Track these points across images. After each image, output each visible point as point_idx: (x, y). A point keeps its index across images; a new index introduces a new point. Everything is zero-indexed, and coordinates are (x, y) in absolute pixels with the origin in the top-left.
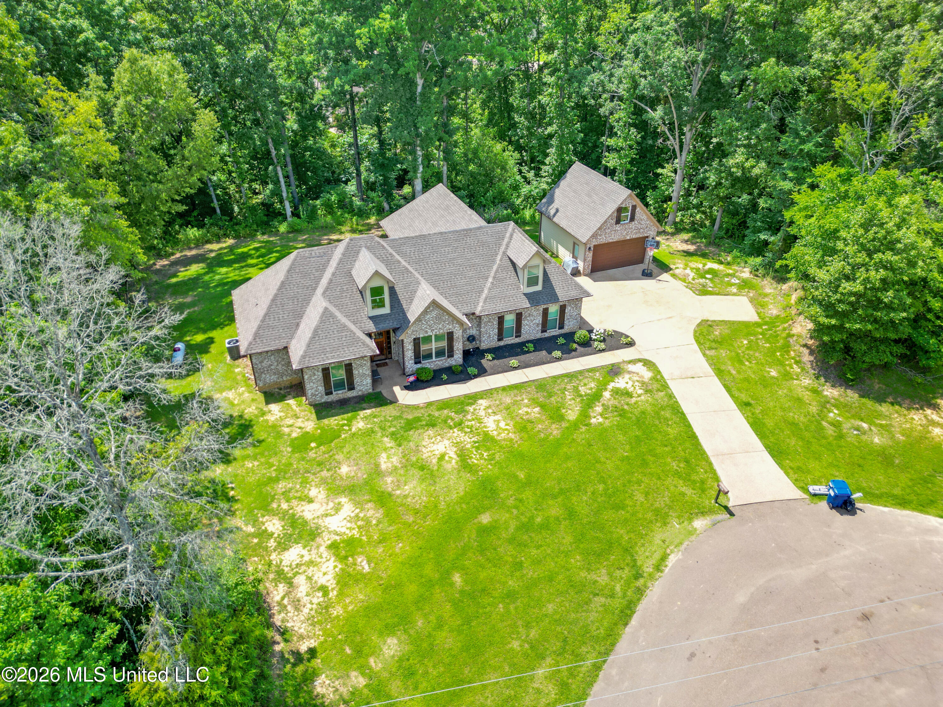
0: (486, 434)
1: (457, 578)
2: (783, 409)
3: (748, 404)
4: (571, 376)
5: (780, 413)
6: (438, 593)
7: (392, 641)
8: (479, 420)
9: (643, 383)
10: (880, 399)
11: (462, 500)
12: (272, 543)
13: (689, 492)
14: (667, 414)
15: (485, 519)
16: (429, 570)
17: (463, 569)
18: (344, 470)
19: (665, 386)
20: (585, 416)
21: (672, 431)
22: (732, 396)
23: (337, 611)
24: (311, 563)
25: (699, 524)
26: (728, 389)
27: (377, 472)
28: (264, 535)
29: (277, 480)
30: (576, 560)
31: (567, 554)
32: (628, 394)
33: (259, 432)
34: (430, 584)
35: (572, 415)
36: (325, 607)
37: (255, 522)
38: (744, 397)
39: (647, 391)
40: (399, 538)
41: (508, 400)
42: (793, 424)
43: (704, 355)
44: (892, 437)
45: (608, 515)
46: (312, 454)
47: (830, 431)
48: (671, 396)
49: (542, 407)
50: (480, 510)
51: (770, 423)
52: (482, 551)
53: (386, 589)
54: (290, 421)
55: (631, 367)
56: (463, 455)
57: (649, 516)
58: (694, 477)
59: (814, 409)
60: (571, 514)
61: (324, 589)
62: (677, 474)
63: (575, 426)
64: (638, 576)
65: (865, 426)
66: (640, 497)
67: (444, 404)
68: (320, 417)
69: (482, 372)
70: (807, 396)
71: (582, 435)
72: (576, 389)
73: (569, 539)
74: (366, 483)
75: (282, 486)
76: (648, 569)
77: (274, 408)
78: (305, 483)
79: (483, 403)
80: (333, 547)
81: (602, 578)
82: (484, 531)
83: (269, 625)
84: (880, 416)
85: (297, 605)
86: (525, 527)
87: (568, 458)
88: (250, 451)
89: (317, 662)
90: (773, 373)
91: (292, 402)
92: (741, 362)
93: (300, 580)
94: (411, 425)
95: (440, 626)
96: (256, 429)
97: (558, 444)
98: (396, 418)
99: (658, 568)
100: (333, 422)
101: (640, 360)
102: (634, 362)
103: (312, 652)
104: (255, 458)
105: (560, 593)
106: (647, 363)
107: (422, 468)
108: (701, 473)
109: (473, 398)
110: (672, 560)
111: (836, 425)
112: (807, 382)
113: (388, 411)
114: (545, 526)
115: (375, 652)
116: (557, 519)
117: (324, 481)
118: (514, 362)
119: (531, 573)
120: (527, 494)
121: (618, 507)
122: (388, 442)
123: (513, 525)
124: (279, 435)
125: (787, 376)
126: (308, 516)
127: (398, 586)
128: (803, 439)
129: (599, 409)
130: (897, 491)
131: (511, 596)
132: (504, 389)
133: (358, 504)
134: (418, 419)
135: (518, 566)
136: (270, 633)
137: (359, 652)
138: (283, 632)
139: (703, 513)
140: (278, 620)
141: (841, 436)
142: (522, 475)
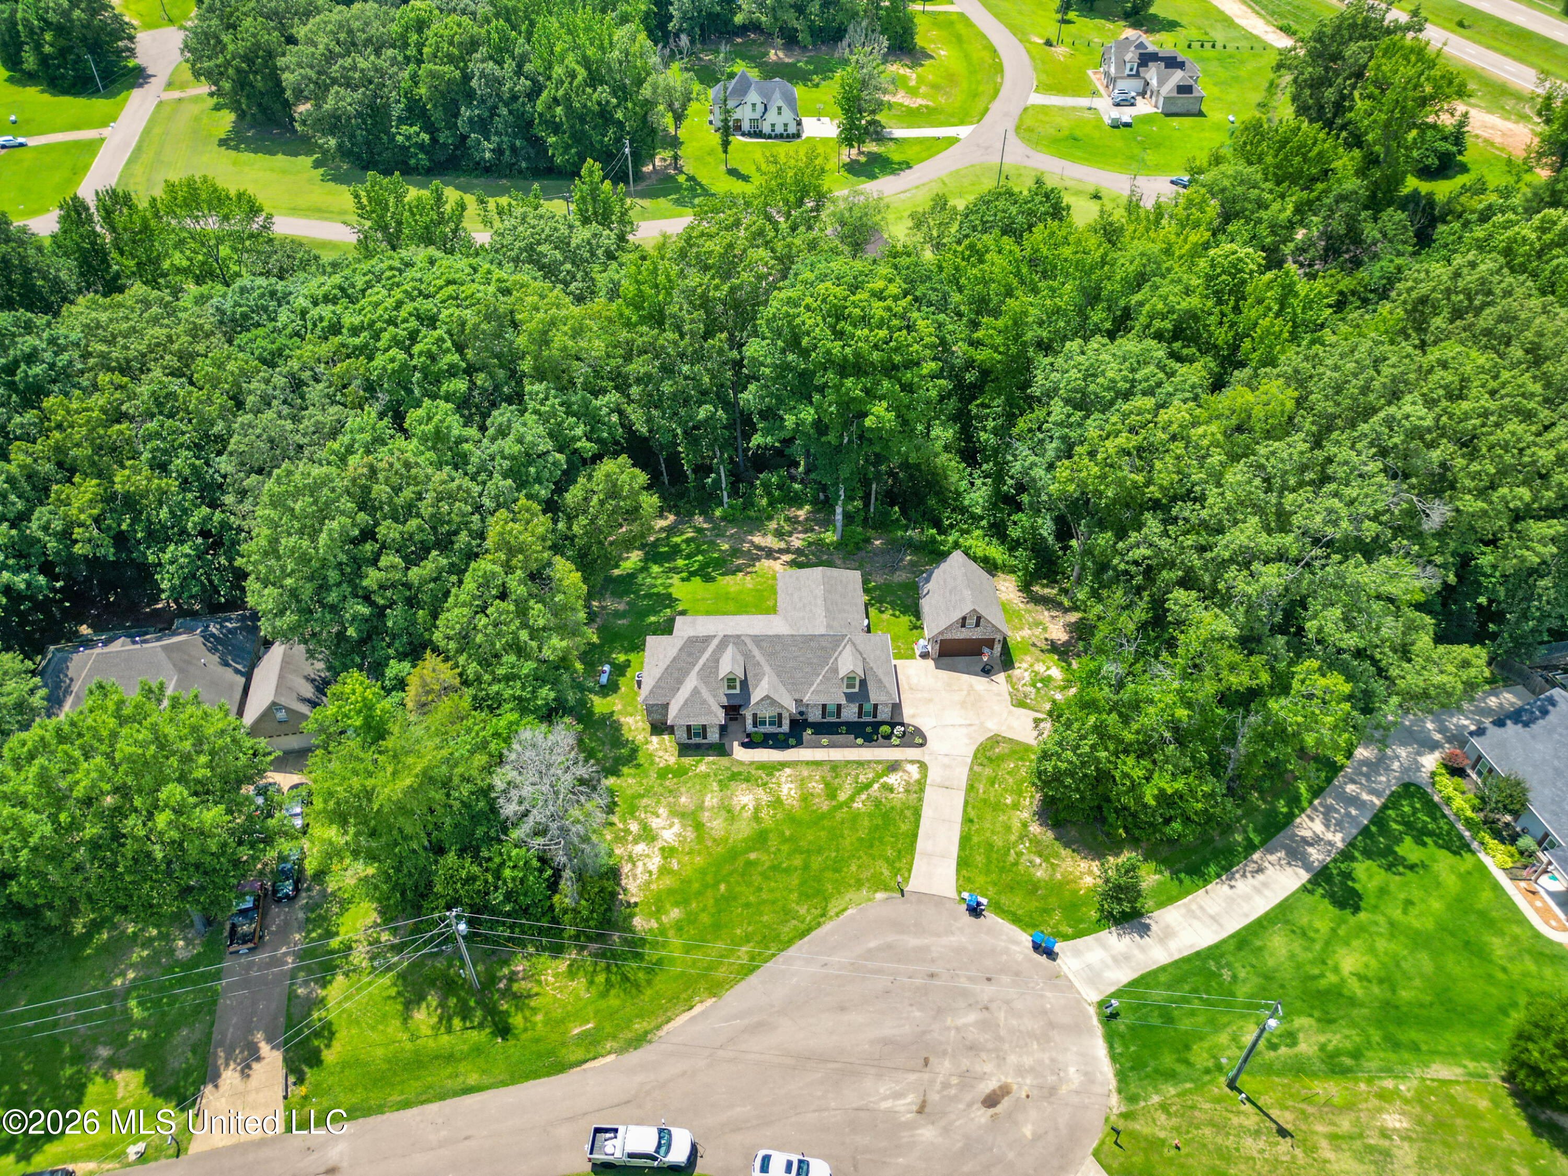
0: (779, 797)
1: (723, 887)
2: (993, 832)
3: (971, 821)
4: (860, 764)
5: (988, 834)
6: (709, 893)
7: (676, 910)
8: (779, 785)
9: (908, 783)
10: (1067, 845)
11: (744, 840)
12: (630, 838)
13: (886, 873)
14: (908, 813)
15: (753, 856)
16: (709, 879)
17: (728, 883)
18: (683, 799)
19: (922, 790)
20: (852, 799)
21: (904, 827)
22: (965, 811)
23: (653, 886)
24: (648, 856)
25: (880, 896)
26: (966, 803)
27: (701, 807)
28: (627, 831)
29: (642, 796)
30: (794, 896)
31: (791, 891)
32: (891, 789)
33: (641, 759)
34: (706, 886)
35: (842, 797)
36: (648, 883)
37: (625, 821)
38: (972, 814)
39: (907, 791)
40: (699, 854)
41: (806, 773)
42: (990, 846)
43: (971, 769)
44: (1052, 875)
45: (829, 874)
46: (667, 783)
47: (1012, 857)
48: (920, 800)
49: (827, 785)
50: (752, 849)
51: (975, 839)
52: (743, 875)
53: (682, 882)
54: (661, 753)
55: (909, 767)
56: (757, 809)
57: (852, 882)
58: (897, 865)
59: (1013, 838)
60: (806, 867)
61: (650, 873)
62: (887, 860)
63: (840, 806)
64: (823, 915)
65: (1038, 861)
66: (854, 868)
67: (762, 766)
68: (681, 754)
69: (799, 744)
70: (1016, 825)
71: (840, 815)
72: (857, 776)
73: (797, 882)
74: (693, 813)
75: (645, 801)
76: (831, 913)
77: (655, 739)
78: (658, 802)
79: (788, 771)
80: (662, 849)
81: (802, 911)
82: (749, 864)
83: (619, 885)
84: (1058, 856)
85: (635, 877)
86: (774, 868)
87: (823, 828)
88: (632, 771)
89: (637, 910)
90: (1009, 801)
91: (666, 737)
92: (993, 784)
93: (640, 864)
94: (734, 777)
95: (703, 910)
96: (640, 754)
97: (823, 816)
98: (728, 769)
99: (837, 915)
100: (687, 761)
101: (918, 762)
102: (913, 762)
103: (636, 904)
104: (634, 776)
105: (774, 912)
106: (923, 766)
107: (729, 812)
108: (902, 864)
109: (783, 765)
110: (849, 912)
111: (1019, 854)
112: (1025, 815)
113: (724, 761)
114: (787, 871)
115: (666, 913)
116: (796, 869)
117: (669, 805)
118: (825, 741)
119: (764, 896)
120: (785, 848)
121: (837, 871)
122: (715, 786)
123: (767, 864)
124: (652, 763)
125: (1016, 806)
126: (654, 826)
127: (689, 882)
128: (988, 858)
129: (864, 797)
130: (1020, 912)
131: (747, 905)
132: (808, 763)
133: (684, 826)
134: (740, 773)
135: (760, 889)
136: (618, 889)
137: (658, 911)
138: (625, 890)
139: (886, 888)
140: (623, 882)
141: (1016, 864)
142: (787, 833)
